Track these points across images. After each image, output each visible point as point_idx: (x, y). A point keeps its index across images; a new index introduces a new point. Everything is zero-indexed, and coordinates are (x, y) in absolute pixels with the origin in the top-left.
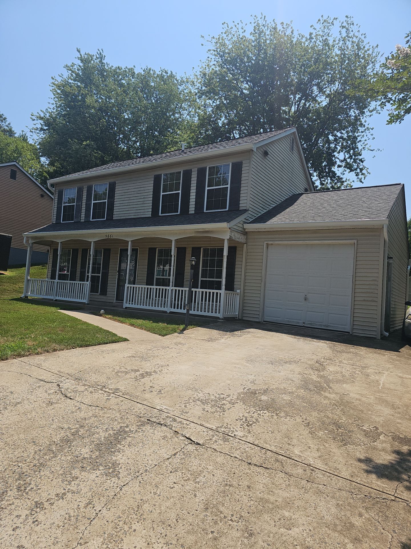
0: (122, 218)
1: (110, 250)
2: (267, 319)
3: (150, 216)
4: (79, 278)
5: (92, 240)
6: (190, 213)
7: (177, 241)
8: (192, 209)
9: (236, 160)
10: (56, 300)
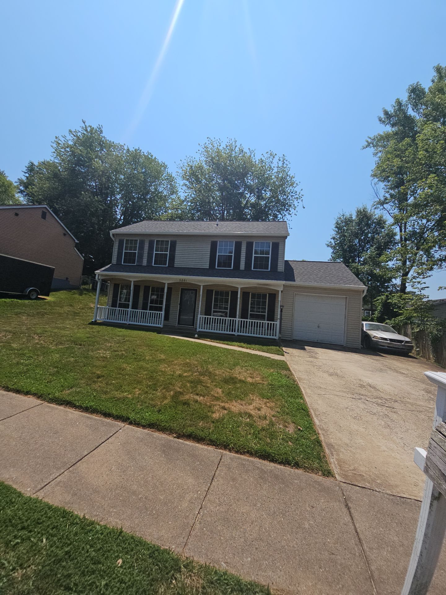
0: (182, 267)
1: (171, 288)
2: (295, 338)
3: (208, 268)
4: (141, 307)
5: (166, 282)
6: (241, 269)
7: (241, 288)
8: (242, 267)
9: (275, 241)
10: (129, 324)
